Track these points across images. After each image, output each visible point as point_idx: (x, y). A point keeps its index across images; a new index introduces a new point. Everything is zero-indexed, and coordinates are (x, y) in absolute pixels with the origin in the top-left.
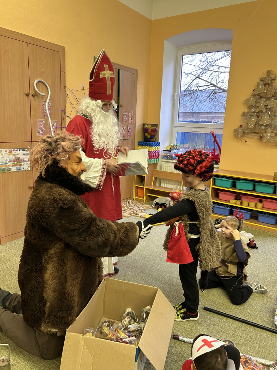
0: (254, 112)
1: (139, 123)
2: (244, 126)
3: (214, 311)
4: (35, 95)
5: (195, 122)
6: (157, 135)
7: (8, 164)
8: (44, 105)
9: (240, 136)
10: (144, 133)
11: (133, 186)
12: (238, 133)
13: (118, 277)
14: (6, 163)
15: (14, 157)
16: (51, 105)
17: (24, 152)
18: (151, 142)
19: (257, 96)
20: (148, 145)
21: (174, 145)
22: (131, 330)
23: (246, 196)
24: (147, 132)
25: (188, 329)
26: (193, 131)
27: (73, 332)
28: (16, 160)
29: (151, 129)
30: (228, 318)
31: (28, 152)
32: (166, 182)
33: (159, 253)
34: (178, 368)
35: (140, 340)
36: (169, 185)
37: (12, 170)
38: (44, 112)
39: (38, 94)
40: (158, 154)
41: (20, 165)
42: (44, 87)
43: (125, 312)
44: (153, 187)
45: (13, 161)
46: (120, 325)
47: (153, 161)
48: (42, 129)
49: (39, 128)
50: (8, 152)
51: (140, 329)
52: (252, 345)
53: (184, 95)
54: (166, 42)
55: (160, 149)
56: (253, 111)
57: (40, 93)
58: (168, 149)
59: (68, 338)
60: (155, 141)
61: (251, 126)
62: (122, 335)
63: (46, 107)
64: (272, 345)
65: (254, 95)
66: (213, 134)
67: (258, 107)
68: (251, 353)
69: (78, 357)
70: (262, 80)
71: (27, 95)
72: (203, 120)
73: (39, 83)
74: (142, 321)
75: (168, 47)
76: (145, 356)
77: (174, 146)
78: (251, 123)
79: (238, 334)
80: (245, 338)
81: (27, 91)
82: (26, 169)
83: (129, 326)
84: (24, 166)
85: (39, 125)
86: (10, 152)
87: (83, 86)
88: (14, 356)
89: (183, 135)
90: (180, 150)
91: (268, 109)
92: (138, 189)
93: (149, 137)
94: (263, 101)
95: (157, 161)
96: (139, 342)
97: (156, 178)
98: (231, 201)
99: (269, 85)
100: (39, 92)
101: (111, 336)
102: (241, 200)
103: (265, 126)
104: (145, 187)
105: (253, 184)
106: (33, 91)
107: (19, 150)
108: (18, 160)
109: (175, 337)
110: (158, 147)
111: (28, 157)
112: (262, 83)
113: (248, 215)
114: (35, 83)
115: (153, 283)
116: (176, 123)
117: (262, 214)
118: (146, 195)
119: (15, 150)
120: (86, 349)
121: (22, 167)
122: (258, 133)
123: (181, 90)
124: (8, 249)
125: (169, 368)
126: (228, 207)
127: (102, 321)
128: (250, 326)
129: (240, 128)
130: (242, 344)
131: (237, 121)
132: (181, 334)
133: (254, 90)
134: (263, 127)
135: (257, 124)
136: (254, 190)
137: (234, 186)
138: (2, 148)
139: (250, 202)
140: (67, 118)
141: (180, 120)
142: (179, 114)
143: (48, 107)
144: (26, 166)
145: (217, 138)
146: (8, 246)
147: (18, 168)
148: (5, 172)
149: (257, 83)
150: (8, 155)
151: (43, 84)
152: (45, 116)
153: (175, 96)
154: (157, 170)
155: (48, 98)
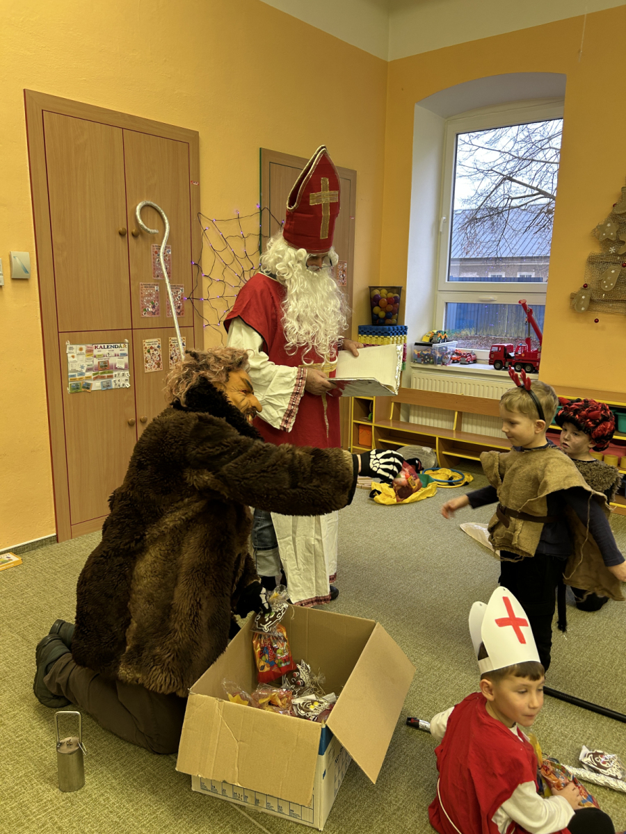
0: (616, 254)
1: (360, 285)
2: (593, 286)
4: (139, 233)
6: (400, 310)
7: (86, 376)
8: (156, 252)
9: (583, 309)
10: (372, 308)
11: (348, 422)
12: (578, 302)
14: (82, 374)
15: (96, 361)
16: (170, 253)
17: (117, 351)
18: (387, 327)
19: (622, 219)
20: (380, 332)
21: (440, 332)
24: (378, 306)
26: (480, 301)
28: (102, 367)
29: (387, 299)
31: (126, 351)
32: (420, 412)
34: (411, 779)
36: (432, 421)
37: (93, 388)
38: (157, 267)
39: (143, 231)
41: (108, 377)
42: (156, 216)
44: (391, 423)
45: (96, 370)
48: (153, 304)
49: (148, 302)
50: (84, 351)
52: (575, 745)
54: (417, 107)
55: (407, 341)
56: (613, 253)
57: (149, 230)
58: (426, 340)
60: (395, 325)
61: (609, 285)
63: (159, 258)
64: (618, 748)
65: (614, 217)
66: (524, 306)
67: (623, 243)
69: (211, 741)
71: (122, 234)
73: (146, 208)
75: (423, 118)
77: (440, 334)
78: (609, 278)
79: (545, 724)
81: (122, 227)
82: (121, 386)
84: (117, 379)
85: (148, 296)
86: (90, 351)
87: (237, 212)
89: (460, 308)
90: (454, 342)
92: (361, 431)
93: (382, 314)
97: (398, 405)
100: (146, 227)
104: (373, 424)
106: (134, 226)
107: (106, 347)
108: (105, 368)
109: (411, 723)
110: (403, 338)
111: (126, 359)
114: (138, 208)
116: (444, 284)
118: (376, 442)
119: (99, 347)
120: (226, 727)
121: (113, 380)
122: (625, 302)
123: (455, 209)
124: (86, 546)
125: (392, 777)
128: (576, 708)
129: (584, 291)
130: (553, 742)
131: (576, 276)
132: (423, 717)
133: (614, 206)
135: (623, 282)
138: (72, 343)
139: (606, 456)
140: (204, 279)
141: (454, 274)
142: (451, 262)
143: (164, 257)
144: (122, 380)
145: (533, 315)
146: (85, 541)
147: (105, 384)
148: (79, 391)
149: (622, 190)
150: (83, 358)
151: (154, 210)
152: (158, 276)
153: (442, 223)
154: (402, 386)
155: (165, 239)
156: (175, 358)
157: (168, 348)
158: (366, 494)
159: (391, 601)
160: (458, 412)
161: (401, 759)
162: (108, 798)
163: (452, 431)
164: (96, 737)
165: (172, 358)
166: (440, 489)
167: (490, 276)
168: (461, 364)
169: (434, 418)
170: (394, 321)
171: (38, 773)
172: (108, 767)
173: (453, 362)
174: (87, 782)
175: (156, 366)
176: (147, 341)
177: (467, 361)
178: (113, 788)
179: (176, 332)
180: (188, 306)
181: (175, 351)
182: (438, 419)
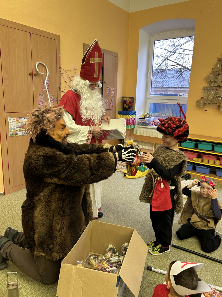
0: (213, 86)
1: (119, 96)
2: (205, 98)
3: (180, 248)
4: (37, 74)
5: (164, 95)
6: (134, 105)
7: (16, 130)
8: (43, 82)
9: (201, 106)
10: (123, 104)
12: (199, 104)
13: (103, 220)
14: (14, 129)
15: (20, 124)
16: (49, 82)
18: (129, 112)
19: (216, 73)
20: (126, 114)
21: (148, 114)
22: (113, 262)
23: (207, 155)
24: (126, 104)
25: (159, 262)
26: (163, 103)
27: (67, 263)
28: (22, 126)
29: (129, 101)
30: (192, 254)
32: (141, 143)
33: (136, 201)
35: (121, 270)
36: (143, 146)
37: (19, 135)
38: (44, 88)
39: (39, 73)
40: (134, 121)
41: (25, 130)
42: (44, 68)
43: (108, 247)
45: (20, 128)
46: (104, 257)
47: (130, 127)
48: (42, 102)
49: (40, 101)
50: (15, 120)
51: (120, 261)
52: (211, 275)
53: (156, 73)
54: (141, 30)
55: (136, 117)
56: (212, 86)
57: (41, 73)
58: (143, 117)
59: (63, 268)
60: (132, 111)
61: (211, 98)
62: (106, 265)
63: (45, 84)
65: (213, 73)
66: (179, 105)
67: (216, 82)
68: (210, 282)
69: (71, 283)
70: (220, 60)
71: (30, 75)
72: (171, 93)
73: (40, 65)
74: (121, 255)
75: (143, 34)
76: (124, 283)
77: (148, 115)
78: (211, 95)
80: (206, 270)
81: (30, 72)
83: (111, 259)
85: (40, 99)
86: (17, 120)
87: (74, 67)
88: (21, 281)
89: (155, 105)
90: (152, 117)
93: (127, 107)
94: (221, 77)
95: (134, 127)
96: (119, 271)
98: (194, 159)
101: (97, 266)
102: (202, 158)
105: (212, 145)
106: (35, 71)
107: (24, 119)
109: (149, 269)
110: (135, 116)
112: (220, 62)
113: (208, 170)
114: (37, 65)
115: (131, 225)
116: (149, 96)
117: (219, 169)
119: (21, 119)
120: (77, 277)
122: (216, 104)
123: (153, 69)
124: (16, 197)
125: (144, 293)
126: (191, 164)
127: (90, 255)
128: (210, 260)
129: (201, 100)
130: (203, 274)
131: (199, 94)
132: (153, 266)
133: (213, 69)
134: (220, 99)
135: (216, 96)
136: (213, 150)
137: (196, 147)
138: (11, 117)
139: (209, 160)
140: (62, 92)
141: (153, 93)
142: (152, 88)
143: (47, 84)
145: (182, 108)
146: (16, 195)
147: (23, 133)
148: (13, 136)
149: (216, 63)
150: (15, 123)
151: (43, 66)
152: (44, 91)
153: (149, 74)
154: (134, 134)
155: (47, 77)
158: (122, 175)
160: (155, 143)
161: (146, 284)
163: (153, 150)
167: (168, 94)
168: (156, 126)
169: (146, 146)
173: (153, 125)
177: (158, 125)
182: (147, 146)
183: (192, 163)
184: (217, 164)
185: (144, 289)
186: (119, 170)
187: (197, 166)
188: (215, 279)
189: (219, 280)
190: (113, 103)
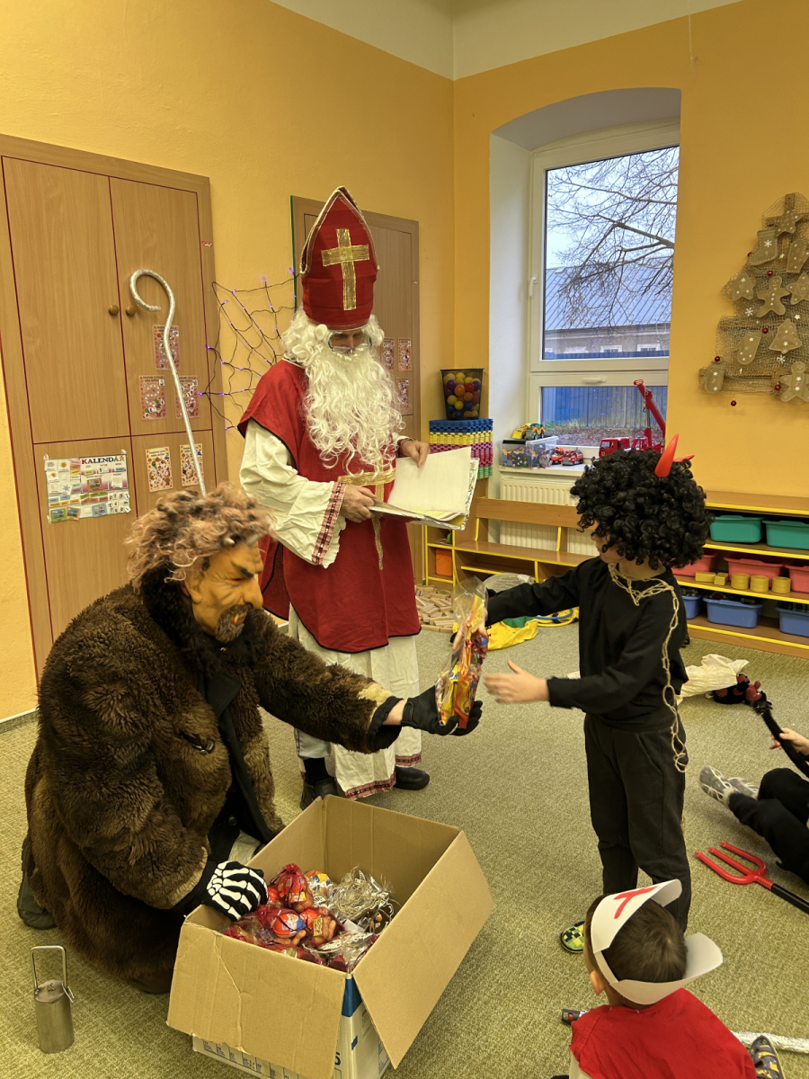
0: (754, 317)
1: (429, 368)
2: (726, 359)
4: (135, 312)
6: (482, 399)
7: (72, 499)
8: (159, 335)
9: (715, 389)
10: (446, 397)
11: (420, 546)
12: (709, 381)
14: (66, 497)
15: (84, 480)
16: (177, 335)
17: (112, 465)
18: (466, 422)
19: (760, 272)
20: (457, 428)
21: (534, 425)
23: (742, 561)
24: (454, 394)
26: (587, 383)
28: (92, 486)
29: (464, 385)
31: (124, 465)
32: (514, 530)
36: (529, 540)
37: (82, 515)
38: (160, 355)
39: (141, 309)
40: (490, 450)
41: (102, 500)
42: (158, 288)
44: (477, 545)
45: (85, 491)
48: (157, 402)
49: (150, 400)
50: (68, 467)
54: (493, 138)
55: (492, 439)
56: (751, 316)
57: (148, 306)
58: (518, 436)
60: (476, 418)
61: (747, 356)
63: (163, 342)
65: (749, 270)
66: (641, 387)
67: (762, 302)
70: (771, 224)
71: (113, 313)
72: (611, 348)
73: (144, 279)
77: (535, 428)
78: (746, 348)
81: (112, 304)
82: (119, 511)
84: (113, 502)
85: (148, 392)
86: (75, 467)
87: (264, 278)
89: (561, 393)
90: (554, 437)
91: (794, 306)
92: (438, 556)
93: (459, 405)
94: (778, 283)
95: (487, 474)
97: (485, 522)
98: (699, 576)
99: (792, 237)
100: (144, 304)
102: (727, 572)
103: (787, 356)
105: (759, 523)
106: (129, 303)
107: (97, 460)
108: (96, 489)
110: (487, 434)
111: (124, 476)
112: (771, 232)
113: (750, 615)
114: (133, 279)
116: (537, 363)
117: (792, 609)
118: (458, 570)
119: (87, 461)
121: (107, 504)
122: (769, 377)
123: (548, 267)
126: (692, 595)
129: (716, 366)
131: (705, 347)
133: (749, 255)
134: (782, 359)
135: (763, 351)
136: (763, 541)
138: (52, 457)
139: (752, 578)
141: (550, 351)
142: (546, 335)
143: (169, 341)
144: (119, 503)
145: (654, 399)
147: (97, 509)
148: (63, 519)
149: (758, 235)
150: (68, 475)
151: (154, 281)
152: (163, 366)
153: (531, 286)
154: (489, 498)
155: (170, 317)
156: (189, 471)
157: (179, 459)
158: (446, 640)
159: (478, 779)
160: (562, 528)
161: (492, 989)
162: (105, 1059)
163: (556, 552)
164: (89, 978)
165: (185, 472)
166: (541, 629)
167: (602, 351)
168: (564, 465)
169: (532, 537)
170: (475, 413)
171: (12, 1028)
172: (104, 1018)
173: (554, 464)
174: (77, 1038)
175: (165, 483)
176: (151, 450)
177: (571, 461)
178: (111, 1045)
179: (188, 438)
180: (204, 403)
181: (188, 462)
182: (537, 538)
183: (693, 591)
184: (781, 593)
185: (485, 1003)
186: (435, 625)
187: (710, 601)
188: (732, 973)
189: (746, 975)
190: (407, 393)
